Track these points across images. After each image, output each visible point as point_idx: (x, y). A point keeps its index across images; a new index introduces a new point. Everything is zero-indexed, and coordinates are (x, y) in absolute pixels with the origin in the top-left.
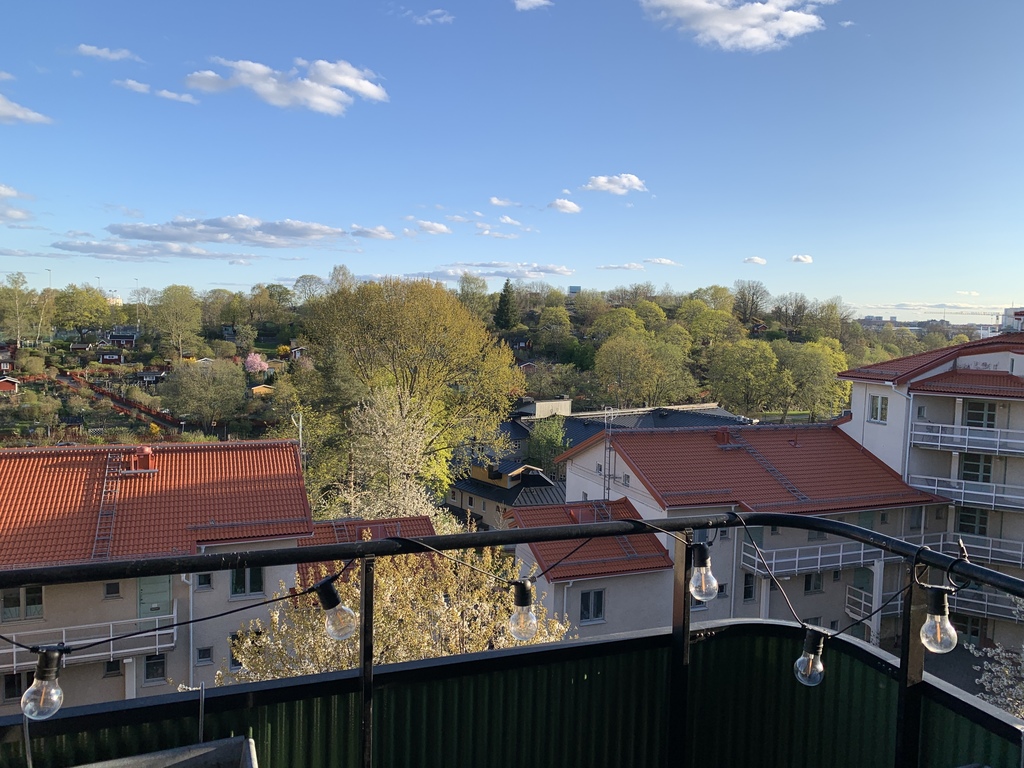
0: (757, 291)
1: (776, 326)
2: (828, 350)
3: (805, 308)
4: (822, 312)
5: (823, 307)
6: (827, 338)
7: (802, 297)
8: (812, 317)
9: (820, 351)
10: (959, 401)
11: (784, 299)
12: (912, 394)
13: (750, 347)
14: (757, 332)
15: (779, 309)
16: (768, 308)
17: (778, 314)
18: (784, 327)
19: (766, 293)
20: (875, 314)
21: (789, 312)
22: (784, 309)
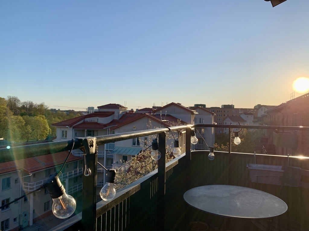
0: (16, 100)
1: (23, 111)
2: (42, 119)
3: (33, 106)
4: (38, 107)
5: (39, 105)
6: (41, 115)
7: (32, 102)
8: (35, 108)
9: (39, 119)
10: (86, 130)
11: (25, 102)
12: (74, 129)
13: (15, 118)
14: (16, 113)
15: (24, 106)
16: (20, 106)
17: (23, 107)
18: (26, 112)
19: (19, 101)
20: (54, 108)
21: (28, 107)
22: (25, 106)
